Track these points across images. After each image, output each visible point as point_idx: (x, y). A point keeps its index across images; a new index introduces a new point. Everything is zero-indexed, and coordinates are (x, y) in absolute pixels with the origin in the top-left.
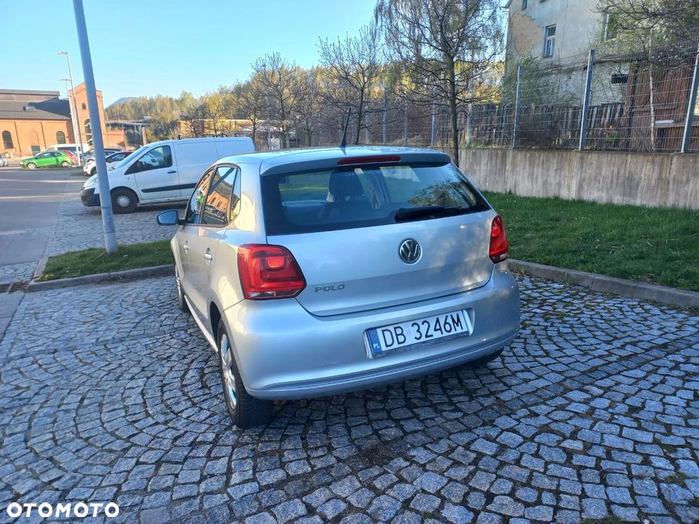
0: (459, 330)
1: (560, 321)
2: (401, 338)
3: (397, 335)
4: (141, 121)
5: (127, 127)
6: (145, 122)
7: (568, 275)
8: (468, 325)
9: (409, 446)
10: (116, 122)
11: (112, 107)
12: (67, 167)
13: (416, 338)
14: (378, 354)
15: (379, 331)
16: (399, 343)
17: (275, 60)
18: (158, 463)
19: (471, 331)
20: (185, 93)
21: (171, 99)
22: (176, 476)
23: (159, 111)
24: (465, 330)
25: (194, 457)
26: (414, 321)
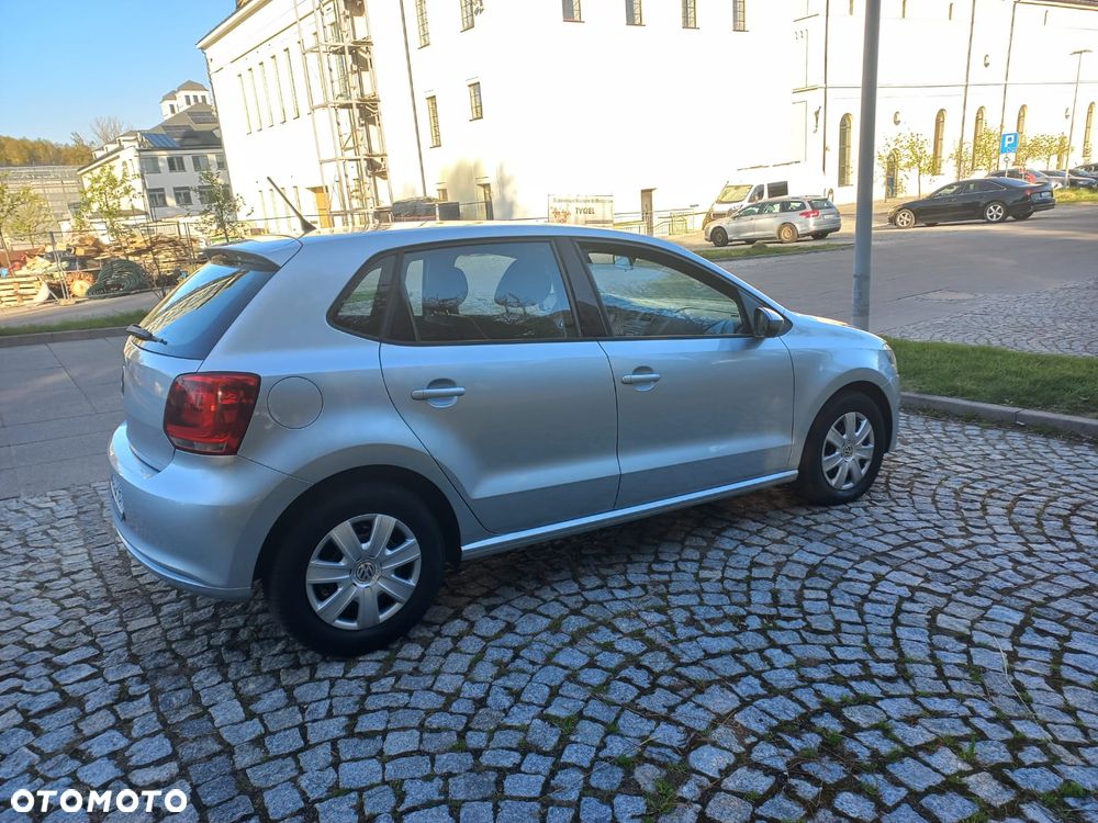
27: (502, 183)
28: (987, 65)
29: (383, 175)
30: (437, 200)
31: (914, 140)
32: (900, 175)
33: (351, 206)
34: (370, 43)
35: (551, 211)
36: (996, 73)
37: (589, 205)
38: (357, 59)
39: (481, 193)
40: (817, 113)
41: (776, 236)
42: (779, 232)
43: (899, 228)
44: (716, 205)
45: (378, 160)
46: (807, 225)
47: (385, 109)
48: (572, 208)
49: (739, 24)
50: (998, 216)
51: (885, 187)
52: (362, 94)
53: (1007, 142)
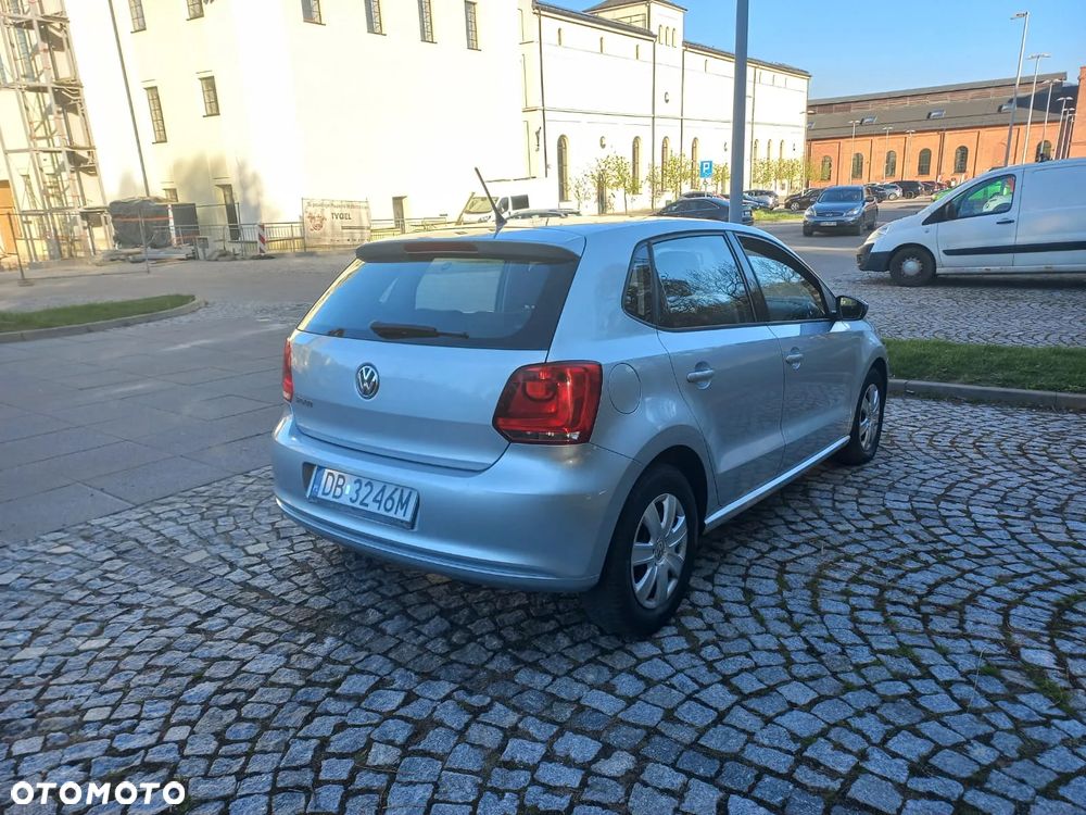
2: (338, 492)
3: (337, 486)
13: (351, 499)
14: (314, 498)
15: (326, 472)
16: (334, 496)
24: (407, 517)
26: (358, 478)
27: (244, 187)
28: (667, 101)
29: (92, 170)
30: (166, 200)
31: (619, 162)
32: (608, 192)
33: (50, 205)
34: (66, 20)
35: (306, 215)
36: (673, 109)
37: (346, 211)
38: (45, 35)
39: (220, 195)
40: (537, 133)
44: (464, 215)
45: (84, 154)
47: (90, 96)
48: (327, 213)
49: (472, 44)
51: (597, 204)
52: (57, 78)
53: (705, 169)
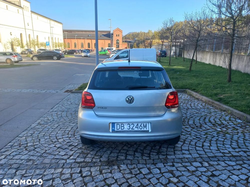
0: (145, 129)
1: (223, 135)
2: (122, 128)
3: (121, 127)
4: (134, 40)
5: (130, 42)
6: (135, 40)
7: (247, 117)
8: (149, 128)
9: (123, 163)
10: (127, 40)
11: (126, 35)
12: (107, 55)
13: (128, 129)
14: (114, 131)
15: (116, 124)
16: (121, 129)
17: (171, 21)
18: (58, 148)
19: (150, 131)
20: (149, 31)
21: (145, 33)
22: (60, 152)
23: (140, 37)
24: (148, 129)
25: (68, 149)
26: (128, 123)
28: (28, 25)
32: (14, 47)
41: (5, 61)
42: (6, 60)
43: (34, 60)
46: (15, 59)
50: (56, 59)
